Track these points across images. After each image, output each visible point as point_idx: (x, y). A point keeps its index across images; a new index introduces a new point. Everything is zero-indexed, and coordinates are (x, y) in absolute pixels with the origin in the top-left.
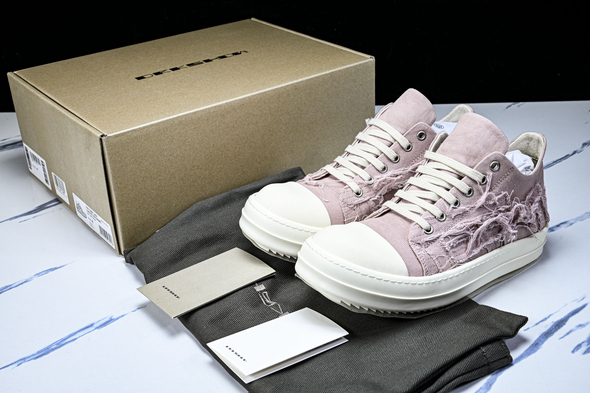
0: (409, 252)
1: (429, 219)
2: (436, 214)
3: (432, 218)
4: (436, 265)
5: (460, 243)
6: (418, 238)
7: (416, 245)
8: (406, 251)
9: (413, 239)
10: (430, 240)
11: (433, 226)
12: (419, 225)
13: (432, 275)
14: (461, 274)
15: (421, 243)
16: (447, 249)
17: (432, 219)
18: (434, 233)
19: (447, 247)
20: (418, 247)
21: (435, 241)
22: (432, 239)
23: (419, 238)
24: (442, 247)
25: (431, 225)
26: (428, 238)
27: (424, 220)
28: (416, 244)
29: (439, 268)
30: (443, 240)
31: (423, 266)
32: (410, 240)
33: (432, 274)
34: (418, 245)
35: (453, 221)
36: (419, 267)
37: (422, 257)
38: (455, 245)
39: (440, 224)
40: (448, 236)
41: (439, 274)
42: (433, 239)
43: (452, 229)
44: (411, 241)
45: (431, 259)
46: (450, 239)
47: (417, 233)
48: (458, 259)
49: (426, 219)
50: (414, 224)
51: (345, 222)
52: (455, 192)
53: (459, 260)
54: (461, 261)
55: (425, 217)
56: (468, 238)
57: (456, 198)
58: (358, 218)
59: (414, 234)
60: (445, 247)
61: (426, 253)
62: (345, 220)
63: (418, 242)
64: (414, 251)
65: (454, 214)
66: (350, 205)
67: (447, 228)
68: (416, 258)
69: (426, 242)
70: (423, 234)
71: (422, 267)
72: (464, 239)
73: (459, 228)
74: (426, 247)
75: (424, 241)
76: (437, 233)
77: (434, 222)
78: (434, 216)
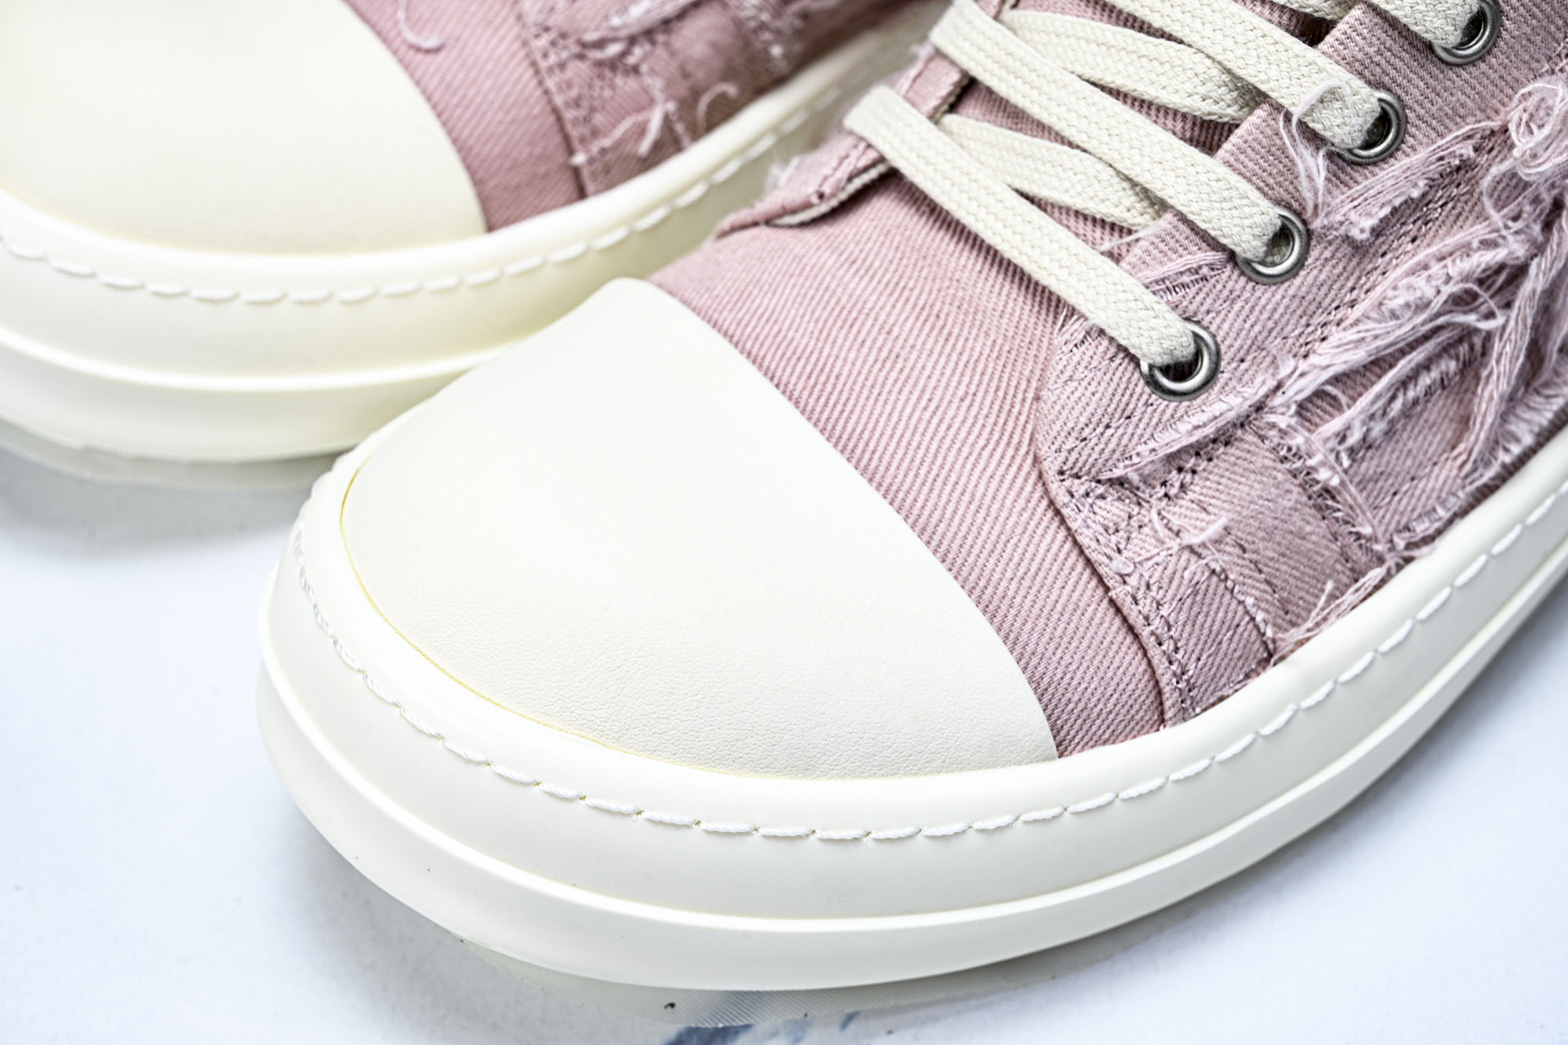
0: (1050, 556)
1: (1186, 279)
2: (1236, 239)
3: (1205, 271)
4: (1253, 619)
5: (1416, 402)
6: (1112, 446)
7: (1102, 497)
8: (1028, 555)
9: (1074, 455)
10: (1197, 436)
11: (1213, 329)
12: (1112, 339)
13: (1221, 699)
14: (1422, 622)
15: (1135, 478)
16: (1323, 475)
17: (1204, 279)
18: (1222, 378)
19: (1323, 464)
20: (1113, 509)
21: (1239, 433)
22: (1209, 430)
23: (1114, 440)
24: (1287, 466)
25: (1198, 323)
26: (1184, 427)
27: (1149, 298)
28: (1101, 490)
29: (1269, 633)
30: (1293, 421)
31: (1155, 661)
32: (1050, 467)
33: (1225, 692)
34: (1113, 493)
35: (1355, 261)
36: (1132, 670)
37: (1148, 587)
38: (1379, 427)
39: (1263, 301)
40: (1329, 388)
41: (1273, 678)
42: (1218, 430)
43: (1357, 322)
44: (1061, 473)
45: (1215, 579)
46: (1343, 399)
47: (1105, 401)
48: (1403, 522)
49: (1165, 286)
50: (1076, 329)
51: (576, 172)
52: (1371, 50)
53: (1407, 528)
54: (1422, 528)
55: (1158, 272)
56: (1472, 348)
57: (1377, 85)
58: (667, 120)
59: (1083, 420)
60: (1311, 462)
61: (1175, 545)
62: (579, 159)
63: (1118, 473)
64: (1087, 552)
65: (1369, 215)
66: (600, 44)
67: (1315, 320)
68: (1106, 601)
69: (1170, 458)
70: (1147, 404)
71: (1150, 663)
72: (1443, 366)
73: (1407, 305)
74: (1173, 492)
75: (1153, 457)
76: (1246, 378)
77: (1226, 293)
78: (1223, 248)
